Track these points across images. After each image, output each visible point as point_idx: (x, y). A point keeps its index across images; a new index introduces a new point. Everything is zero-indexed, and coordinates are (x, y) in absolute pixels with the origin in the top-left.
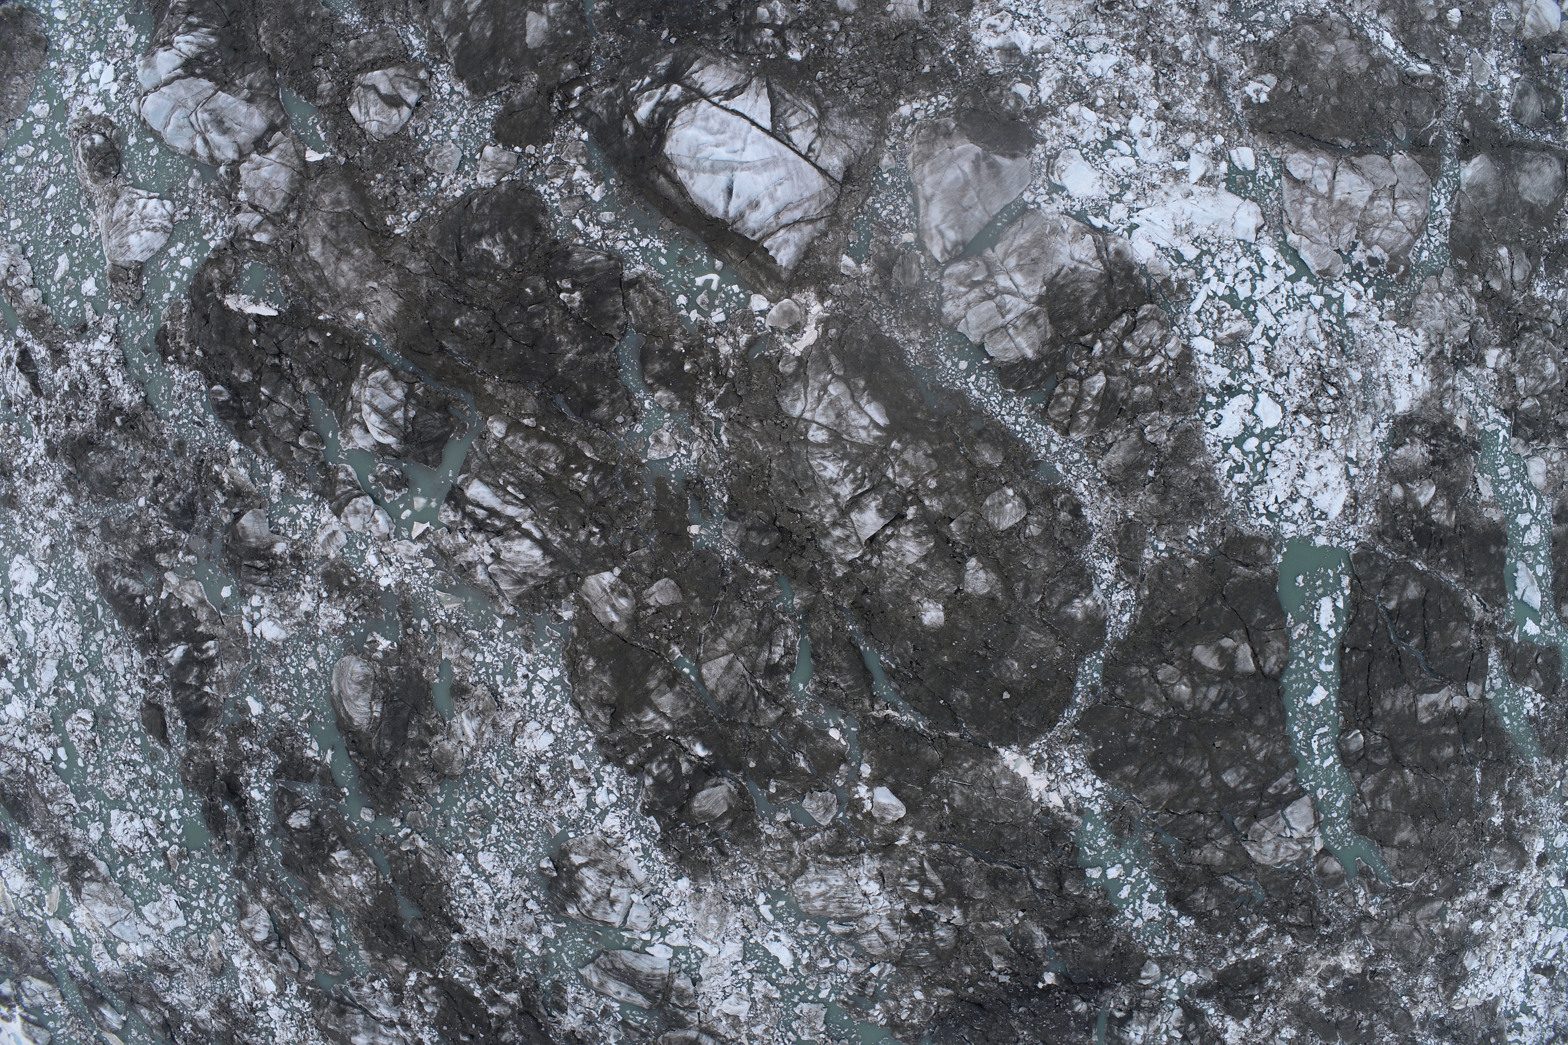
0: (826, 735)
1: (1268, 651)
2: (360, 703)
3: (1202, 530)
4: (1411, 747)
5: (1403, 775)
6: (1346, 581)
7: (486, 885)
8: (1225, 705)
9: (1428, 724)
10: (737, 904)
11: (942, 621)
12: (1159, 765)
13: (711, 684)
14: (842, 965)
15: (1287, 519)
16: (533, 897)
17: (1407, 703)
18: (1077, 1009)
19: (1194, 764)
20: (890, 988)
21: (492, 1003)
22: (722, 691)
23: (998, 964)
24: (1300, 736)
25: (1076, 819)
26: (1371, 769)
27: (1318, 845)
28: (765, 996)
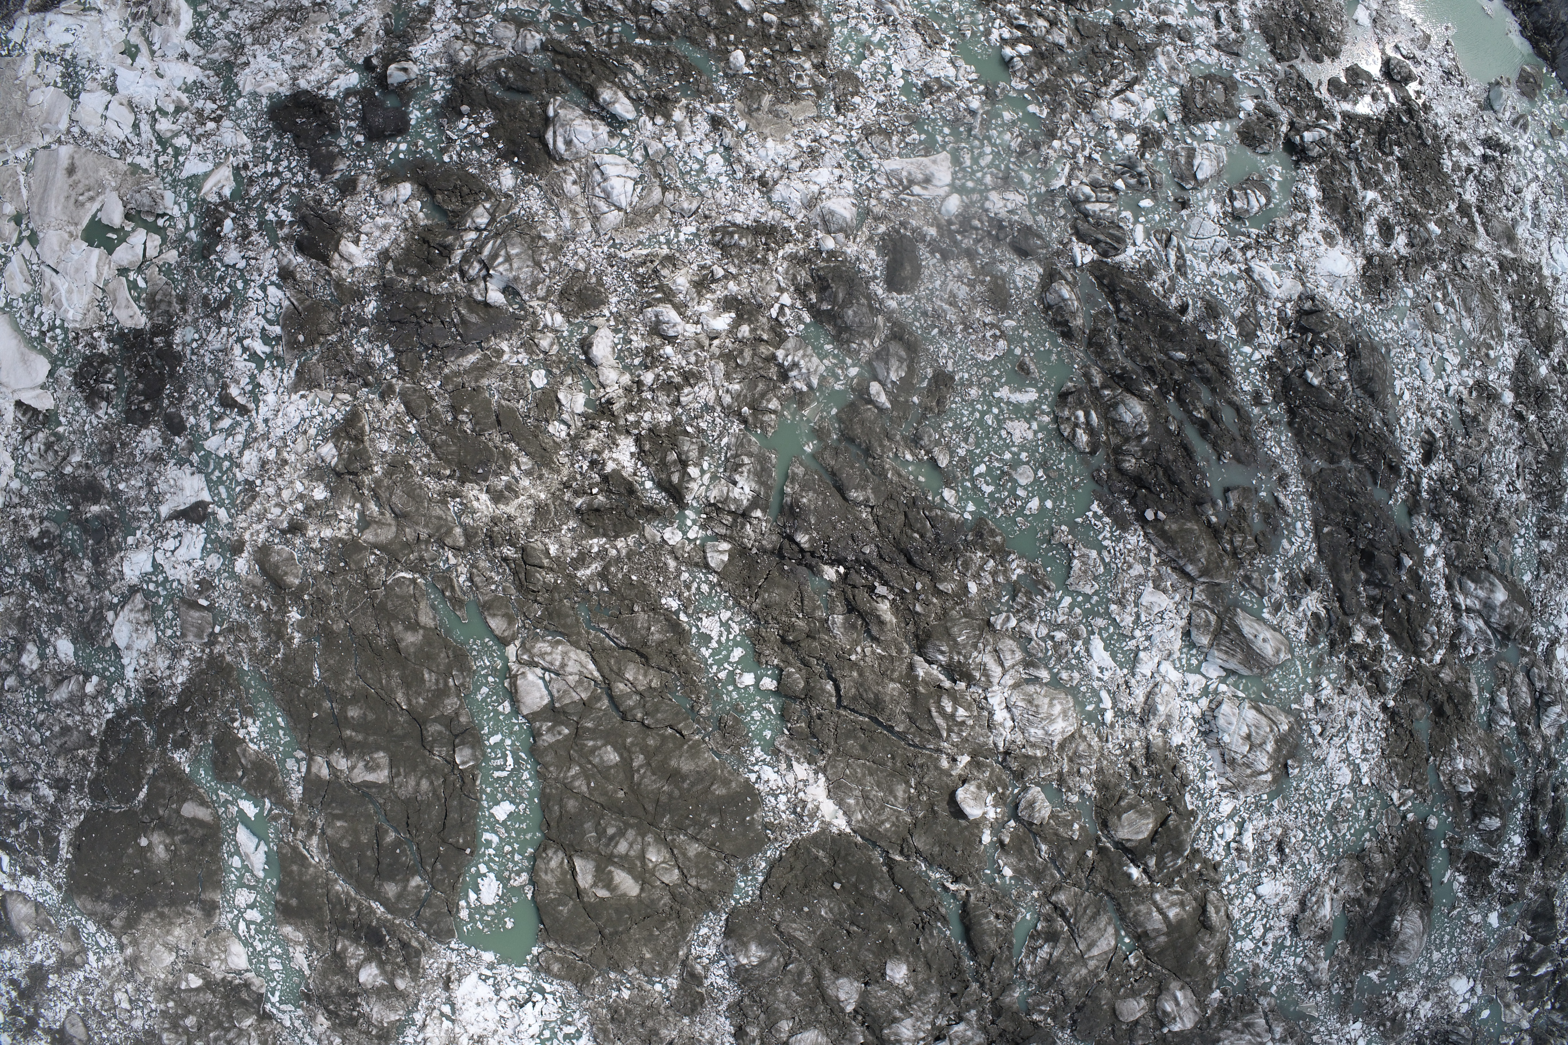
0: (1015, 871)
1: (558, 873)
2: (1410, 932)
3: (615, 994)
4: (399, 731)
5: (409, 702)
6: (464, 914)
7: (1351, 751)
8: (611, 831)
9: (377, 750)
10: (1131, 712)
11: (889, 966)
12: (689, 790)
13: (1111, 930)
14: (1044, 631)
15: (524, 983)
16: (1313, 737)
17: (401, 778)
18: (807, 537)
19: (651, 783)
20: (999, 597)
21: (1375, 628)
22: (1102, 926)
23: (884, 608)
24: (526, 775)
25: (782, 748)
26: (450, 721)
27: (511, 651)
28: (1124, 607)
